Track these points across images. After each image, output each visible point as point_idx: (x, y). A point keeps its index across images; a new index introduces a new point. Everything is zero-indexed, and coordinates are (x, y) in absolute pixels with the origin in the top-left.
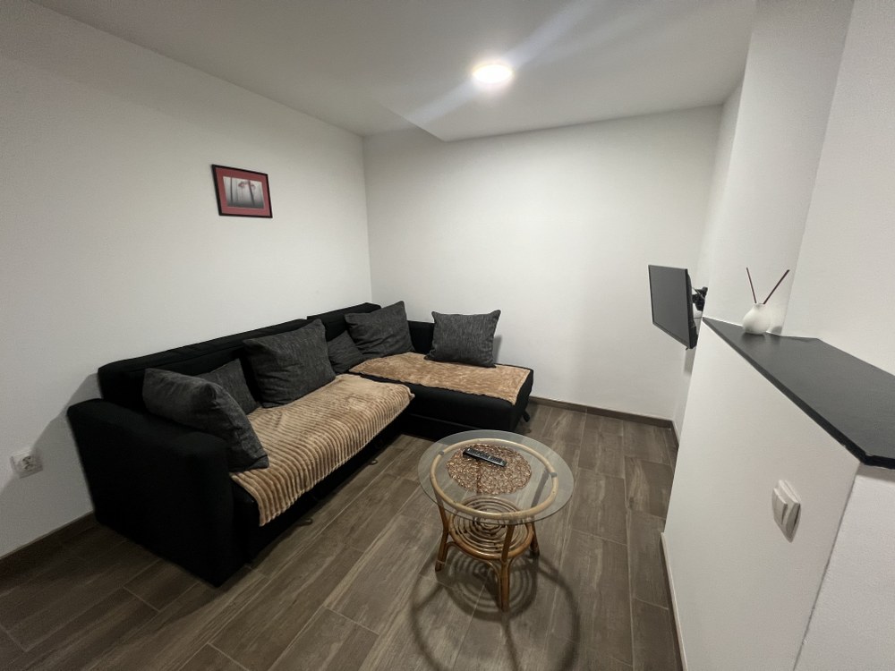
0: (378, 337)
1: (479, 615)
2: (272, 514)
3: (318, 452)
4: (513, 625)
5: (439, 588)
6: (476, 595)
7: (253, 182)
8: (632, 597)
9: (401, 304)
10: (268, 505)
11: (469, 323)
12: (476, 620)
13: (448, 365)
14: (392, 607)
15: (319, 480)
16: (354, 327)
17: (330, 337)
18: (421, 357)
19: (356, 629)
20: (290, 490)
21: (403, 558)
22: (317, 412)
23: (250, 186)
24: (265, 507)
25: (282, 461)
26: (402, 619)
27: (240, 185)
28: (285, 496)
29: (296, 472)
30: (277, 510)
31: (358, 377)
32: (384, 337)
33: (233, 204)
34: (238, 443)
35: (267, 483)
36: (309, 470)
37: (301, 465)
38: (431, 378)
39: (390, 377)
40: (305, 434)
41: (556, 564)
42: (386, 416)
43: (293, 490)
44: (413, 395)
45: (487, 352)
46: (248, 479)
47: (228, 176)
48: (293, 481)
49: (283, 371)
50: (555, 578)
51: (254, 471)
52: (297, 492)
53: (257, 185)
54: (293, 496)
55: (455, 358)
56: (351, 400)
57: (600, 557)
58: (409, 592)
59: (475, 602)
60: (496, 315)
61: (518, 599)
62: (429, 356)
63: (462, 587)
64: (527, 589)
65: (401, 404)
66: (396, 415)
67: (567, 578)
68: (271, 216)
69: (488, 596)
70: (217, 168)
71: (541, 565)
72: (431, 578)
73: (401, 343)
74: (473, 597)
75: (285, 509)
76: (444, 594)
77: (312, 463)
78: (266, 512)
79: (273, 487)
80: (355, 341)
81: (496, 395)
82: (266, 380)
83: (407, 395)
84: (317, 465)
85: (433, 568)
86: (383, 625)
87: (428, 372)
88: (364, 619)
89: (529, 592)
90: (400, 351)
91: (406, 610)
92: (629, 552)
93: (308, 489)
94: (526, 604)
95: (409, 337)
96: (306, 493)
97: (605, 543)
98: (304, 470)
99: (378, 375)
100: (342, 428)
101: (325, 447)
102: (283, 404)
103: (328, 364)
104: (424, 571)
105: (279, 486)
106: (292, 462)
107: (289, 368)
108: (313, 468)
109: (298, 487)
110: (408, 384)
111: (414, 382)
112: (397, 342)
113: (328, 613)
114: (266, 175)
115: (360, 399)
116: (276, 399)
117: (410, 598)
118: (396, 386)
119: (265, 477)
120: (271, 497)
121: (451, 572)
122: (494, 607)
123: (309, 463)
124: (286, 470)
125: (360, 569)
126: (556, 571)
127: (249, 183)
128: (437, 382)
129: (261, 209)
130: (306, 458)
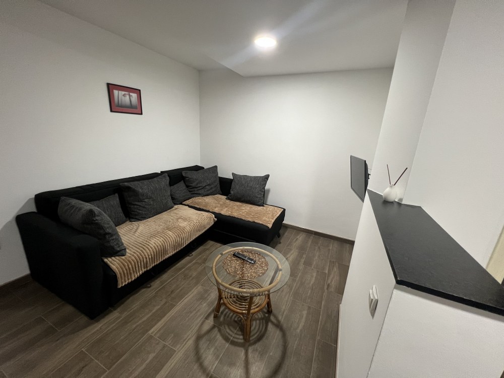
0: (201, 185)
1: (233, 343)
2: (125, 282)
3: (155, 249)
4: (250, 350)
5: (213, 327)
6: (233, 332)
7: (131, 94)
8: (318, 338)
9: (216, 167)
10: (123, 276)
11: (251, 180)
12: (230, 346)
13: (238, 203)
14: (186, 336)
15: (156, 264)
16: (187, 179)
17: (172, 184)
18: (224, 197)
19: (164, 346)
20: (137, 269)
21: (197, 310)
22: (159, 225)
23: (130, 96)
24: (121, 277)
25: (134, 253)
26: (191, 342)
27: (124, 95)
28: (134, 272)
29: (142, 259)
30: (128, 279)
31: (187, 207)
32: (204, 186)
33: (119, 106)
34: (109, 242)
35: (123, 264)
36: (149, 258)
37: (145, 255)
38: (227, 210)
39: (204, 208)
40: (150, 238)
41: (280, 318)
42: (199, 230)
43: (139, 269)
44: (216, 219)
45: (260, 198)
46: (113, 262)
47: (116, 90)
48: (139, 264)
49: (142, 202)
50: (278, 326)
51: (117, 257)
52: (142, 270)
53: (134, 96)
54: (139, 272)
55: (242, 200)
56: (180, 220)
57: (305, 316)
58: (197, 328)
59: (231, 336)
60: (267, 177)
61: (256, 336)
62: (228, 198)
63: (227, 327)
64: (262, 330)
65: (208, 224)
66: (205, 230)
67: (285, 326)
68: (142, 114)
69: (240, 333)
70: (110, 85)
71: (272, 318)
72: (210, 322)
73: (214, 189)
74: (231, 333)
75: (133, 279)
76: (216, 330)
77: (151, 255)
78: (121, 280)
79: (127, 267)
80: (187, 186)
81: (261, 223)
82: (132, 206)
83: (212, 219)
84: (154, 255)
85: (213, 316)
86: (179, 346)
87: (226, 207)
88: (170, 342)
89: (262, 332)
90: (213, 194)
91: (194, 338)
92: (321, 313)
93: (148, 268)
94: (259, 339)
95: (219, 186)
96: (147, 270)
97: (309, 308)
98: (146, 258)
99: (198, 207)
100: (172, 236)
101: (160, 246)
102: (141, 220)
103: (170, 199)
104: (207, 318)
105: (130, 266)
106: (140, 253)
107: (146, 200)
108: (152, 257)
109: (142, 267)
110: (213, 213)
111: (217, 212)
112: (211, 188)
113: (151, 337)
114: (140, 90)
115: (185, 220)
116: (137, 217)
117: (197, 331)
118: (207, 213)
119: (122, 261)
120: (125, 272)
121: (222, 319)
122: (241, 339)
123: (150, 254)
124: (135, 258)
125: (172, 314)
126: (279, 321)
127: (129, 95)
128: (230, 213)
129: (136, 109)
130: (148, 251)
